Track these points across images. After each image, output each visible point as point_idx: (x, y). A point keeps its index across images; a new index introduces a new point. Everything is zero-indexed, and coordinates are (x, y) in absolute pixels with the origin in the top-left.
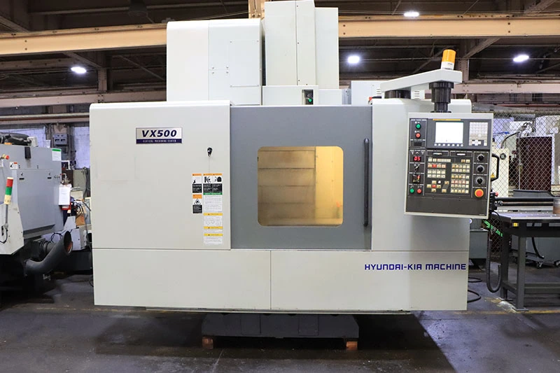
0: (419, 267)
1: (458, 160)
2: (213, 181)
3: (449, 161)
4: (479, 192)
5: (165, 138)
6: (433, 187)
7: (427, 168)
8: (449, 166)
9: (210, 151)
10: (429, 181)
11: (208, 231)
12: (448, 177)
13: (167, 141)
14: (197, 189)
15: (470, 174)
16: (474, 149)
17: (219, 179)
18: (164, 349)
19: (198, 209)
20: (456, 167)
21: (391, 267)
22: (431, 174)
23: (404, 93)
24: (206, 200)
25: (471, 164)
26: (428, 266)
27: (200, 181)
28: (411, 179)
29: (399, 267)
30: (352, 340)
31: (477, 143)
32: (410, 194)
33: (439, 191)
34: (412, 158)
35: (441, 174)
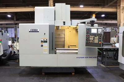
0: (87, 57)
1: (96, 36)
2: (45, 40)
4: (100, 43)
5: (35, 31)
7: (90, 38)
8: (94, 37)
10: (90, 40)
11: (44, 50)
12: (94, 40)
14: (42, 42)
15: (98, 39)
16: (99, 34)
17: (47, 40)
18: (34, 75)
19: (42, 46)
20: (95, 38)
21: (82, 58)
22: (90, 39)
23: (84, 23)
24: (44, 44)
25: (98, 37)
26: (89, 57)
27: (43, 40)
28: (86, 40)
29: (83, 58)
30: (73, 73)
31: (100, 33)
32: (86, 43)
33: (92, 42)
34: (87, 36)
35: (93, 39)
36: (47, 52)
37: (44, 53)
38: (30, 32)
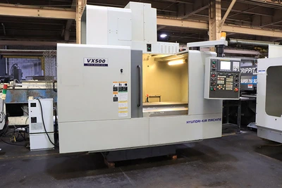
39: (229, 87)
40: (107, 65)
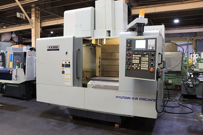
0: (137, 99)
1: (144, 56)
3: (140, 56)
4: (152, 69)
6: (135, 67)
7: (132, 59)
8: (140, 58)
9: (67, 53)
10: (133, 64)
11: (66, 80)
12: (140, 63)
13: (55, 50)
14: (63, 65)
15: (148, 62)
16: (150, 51)
17: (69, 63)
19: (63, 72)
20: (143, 59)
21: (126, 98)
22: (134, 61)
24: (65, 69)
25: (149, 57)
27: (64, 63)
28: (127, 63)
30: (117, 124)
31: (151, 48)
32: (126, 70)
33: (137, 68)
34: (127, 55)
35: (138, 61)
36: (70, 83)
37: (66, 84)
38: (48, 50)
39: (145, 66)
40: (58, 50)
